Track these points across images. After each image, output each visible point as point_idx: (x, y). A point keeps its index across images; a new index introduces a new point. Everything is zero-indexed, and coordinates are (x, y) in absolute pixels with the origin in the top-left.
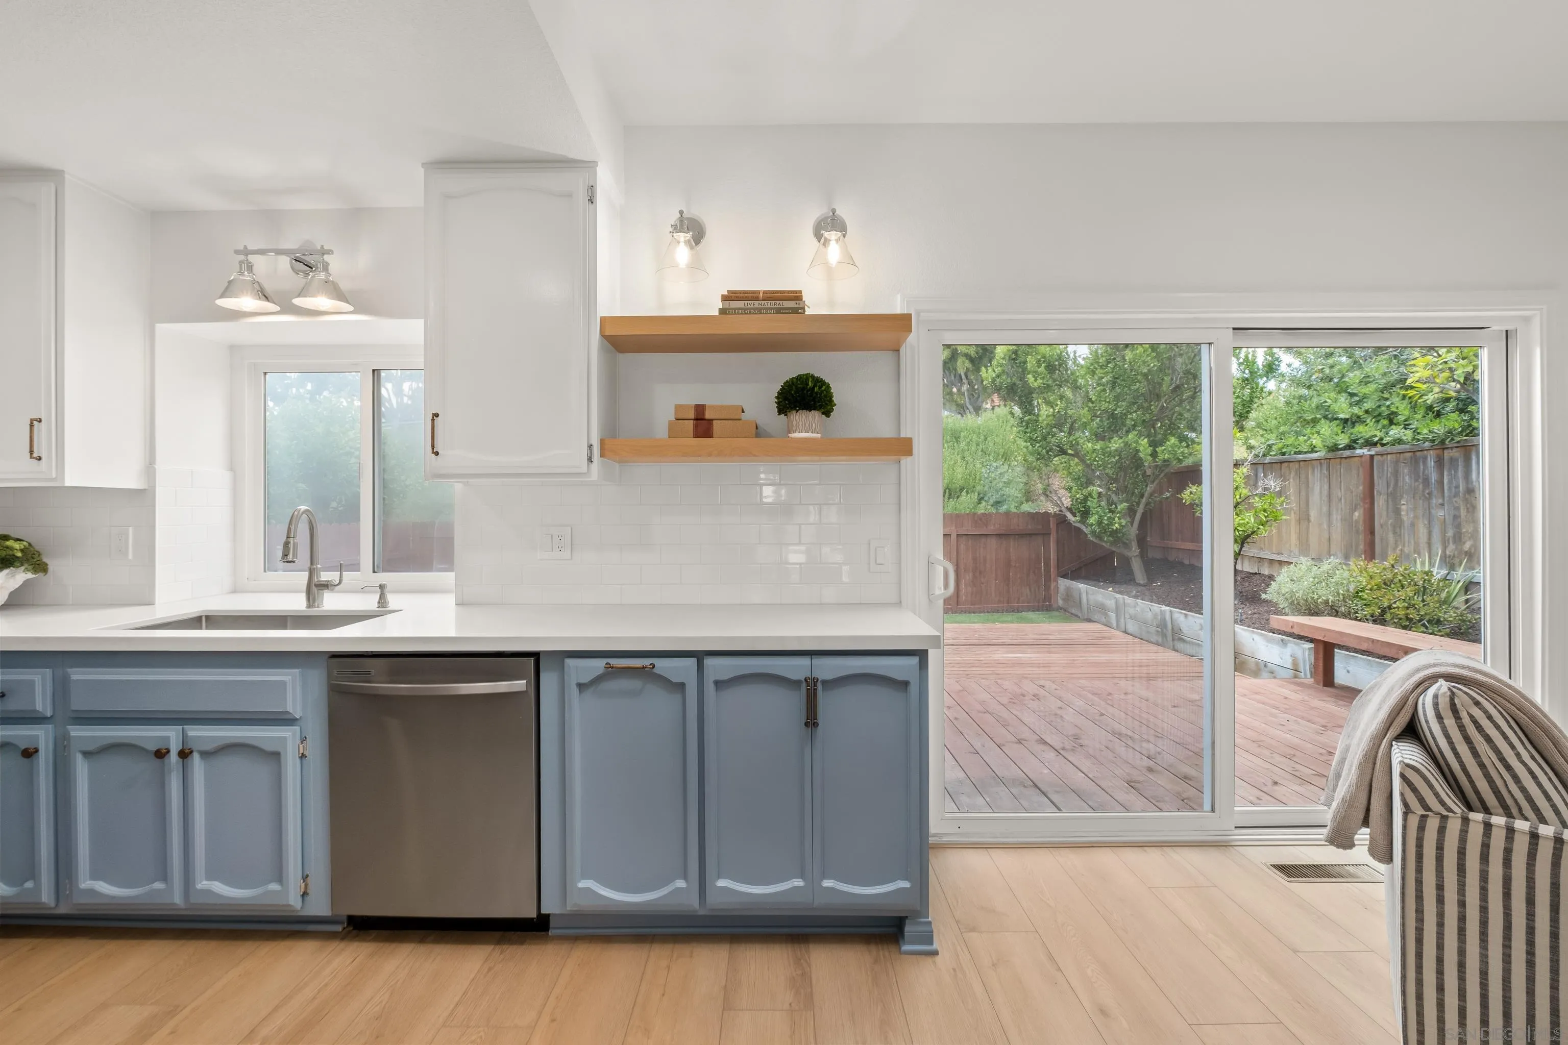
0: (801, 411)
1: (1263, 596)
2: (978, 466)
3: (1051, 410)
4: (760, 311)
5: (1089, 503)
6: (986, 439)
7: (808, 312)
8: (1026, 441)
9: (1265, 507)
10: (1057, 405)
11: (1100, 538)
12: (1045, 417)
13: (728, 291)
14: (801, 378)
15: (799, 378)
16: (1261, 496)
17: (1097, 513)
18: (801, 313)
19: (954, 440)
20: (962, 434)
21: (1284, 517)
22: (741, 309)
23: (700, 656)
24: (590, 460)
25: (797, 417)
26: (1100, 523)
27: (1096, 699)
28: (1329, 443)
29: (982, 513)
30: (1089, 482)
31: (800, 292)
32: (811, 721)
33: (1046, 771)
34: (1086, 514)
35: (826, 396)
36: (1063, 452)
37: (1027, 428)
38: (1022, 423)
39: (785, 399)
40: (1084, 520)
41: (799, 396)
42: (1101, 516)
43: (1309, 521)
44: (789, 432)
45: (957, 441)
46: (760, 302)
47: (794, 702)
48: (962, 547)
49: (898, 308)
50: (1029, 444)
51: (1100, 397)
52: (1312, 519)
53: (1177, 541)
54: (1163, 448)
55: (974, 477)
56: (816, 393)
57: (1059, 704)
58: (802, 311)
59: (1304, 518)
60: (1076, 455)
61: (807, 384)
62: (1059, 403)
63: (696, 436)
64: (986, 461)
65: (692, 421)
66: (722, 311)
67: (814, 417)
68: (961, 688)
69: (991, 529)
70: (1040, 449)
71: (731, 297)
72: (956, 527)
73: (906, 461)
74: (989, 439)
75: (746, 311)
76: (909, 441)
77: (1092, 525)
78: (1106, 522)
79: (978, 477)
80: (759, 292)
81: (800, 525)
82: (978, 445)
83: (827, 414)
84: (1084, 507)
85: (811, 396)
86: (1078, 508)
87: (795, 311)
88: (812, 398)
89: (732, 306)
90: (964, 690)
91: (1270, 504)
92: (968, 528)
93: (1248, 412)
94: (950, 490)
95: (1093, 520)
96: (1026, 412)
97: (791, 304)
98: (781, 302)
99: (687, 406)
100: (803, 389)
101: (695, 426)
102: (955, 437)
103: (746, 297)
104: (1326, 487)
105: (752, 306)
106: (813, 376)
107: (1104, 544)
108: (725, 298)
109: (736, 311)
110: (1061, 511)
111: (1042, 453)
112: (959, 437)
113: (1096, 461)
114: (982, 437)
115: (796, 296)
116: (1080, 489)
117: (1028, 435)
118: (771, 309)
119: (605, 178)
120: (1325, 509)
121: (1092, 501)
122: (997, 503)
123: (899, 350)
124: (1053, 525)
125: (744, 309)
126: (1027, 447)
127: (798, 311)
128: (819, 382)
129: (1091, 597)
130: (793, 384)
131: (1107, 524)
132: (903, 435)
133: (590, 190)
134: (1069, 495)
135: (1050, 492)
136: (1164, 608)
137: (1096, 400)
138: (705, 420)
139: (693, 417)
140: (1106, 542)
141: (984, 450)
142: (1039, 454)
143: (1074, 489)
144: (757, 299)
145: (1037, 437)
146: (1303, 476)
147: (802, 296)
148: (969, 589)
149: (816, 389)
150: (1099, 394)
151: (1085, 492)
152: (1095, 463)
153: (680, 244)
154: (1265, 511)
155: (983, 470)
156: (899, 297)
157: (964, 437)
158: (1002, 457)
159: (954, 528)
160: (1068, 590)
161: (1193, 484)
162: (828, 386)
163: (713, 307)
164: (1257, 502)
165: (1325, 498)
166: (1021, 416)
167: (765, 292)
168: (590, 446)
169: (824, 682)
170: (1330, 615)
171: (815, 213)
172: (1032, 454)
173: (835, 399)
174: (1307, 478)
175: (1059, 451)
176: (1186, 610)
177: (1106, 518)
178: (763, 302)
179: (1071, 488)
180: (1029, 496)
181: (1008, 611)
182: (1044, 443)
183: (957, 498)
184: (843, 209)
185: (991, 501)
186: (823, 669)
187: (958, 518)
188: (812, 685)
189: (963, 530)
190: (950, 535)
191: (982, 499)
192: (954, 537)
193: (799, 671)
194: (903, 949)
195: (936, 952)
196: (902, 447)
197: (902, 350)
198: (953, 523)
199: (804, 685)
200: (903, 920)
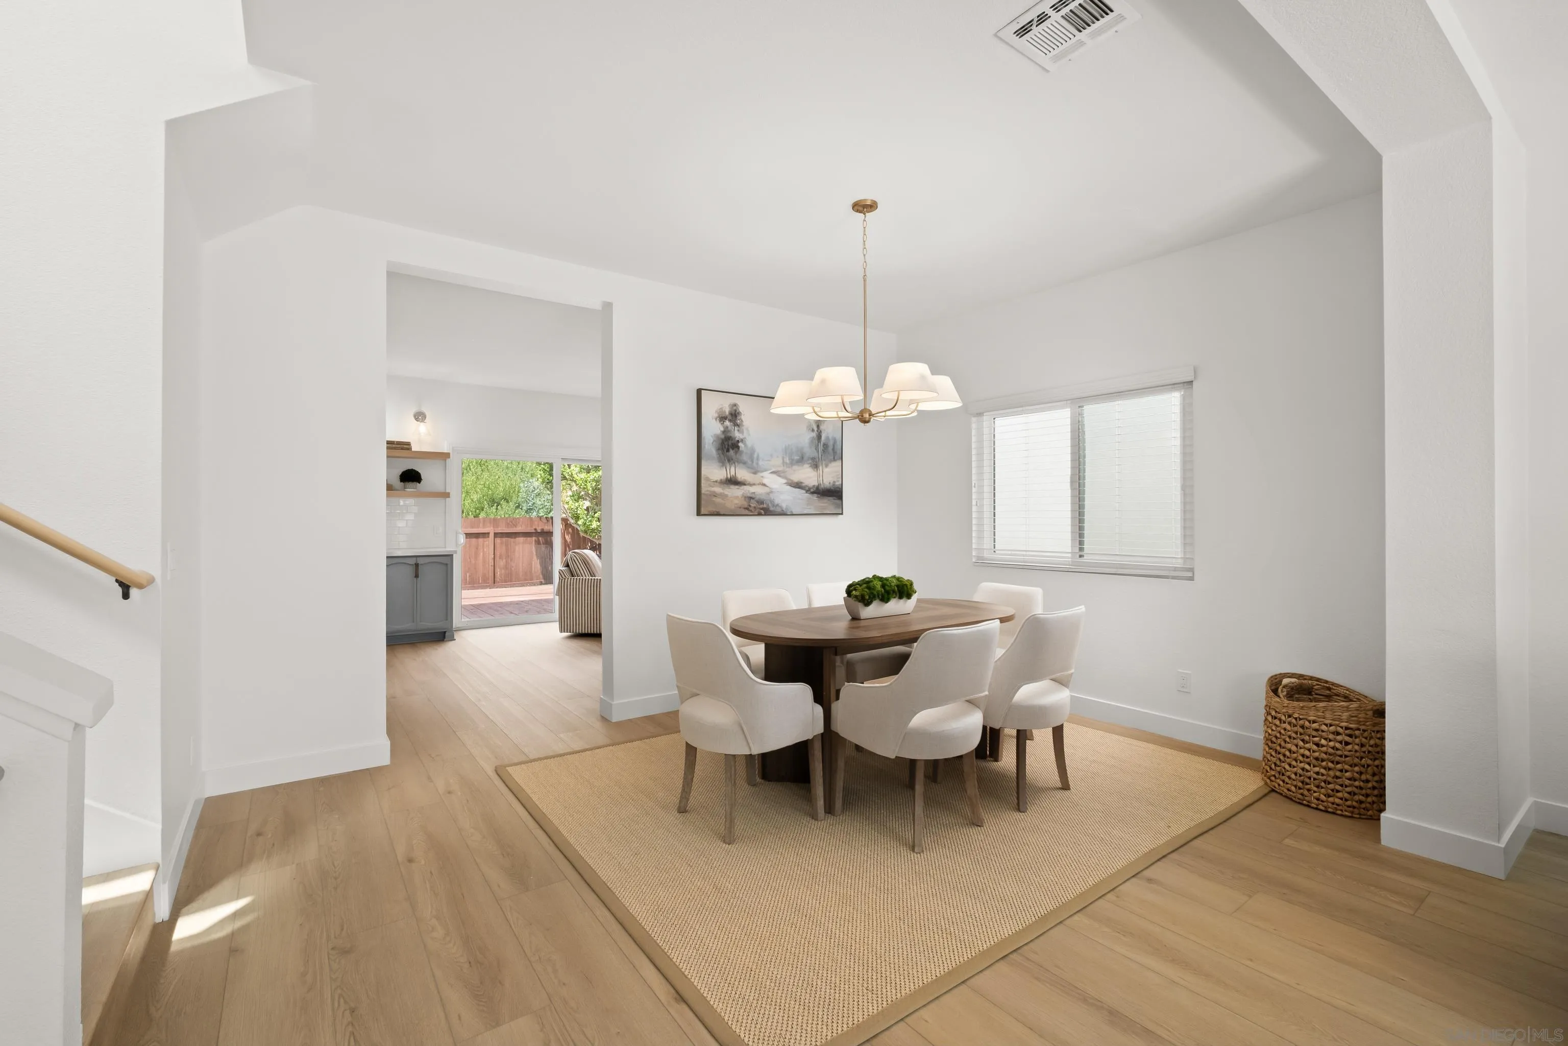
0: (409, 482)
2: (518, 481)
7: (413, 450)
15: (408, 470)
17: (583, 518)
25: (408, 484)
29: (516, 518)
31: (410, 442)
32: (417, 576)
34: (577, 518)
35: (419, 477)
39: (404, 478)
41: (409, 477)
44: (405, 489)
47: (412, 569)
48: (499, 542)
49: (446, 450)
55: (514, 489)
56: (416, 476)
61: (412, 473)
67: (415, 484)
69: (520, 528)
72: (493, 527)
73: (447, 499)
76: (449, 493)
79: (517, 490)
80: (395, 441)
81: (407, 520)
83: (419, 483)
87: (408, 449)
88: (414, 478)
92: (501, 529)
94: (493, 499)
95: (580, 522)
97: (407, 447)
98: (404, 445)
100: (410, 475)
103: (391, 443)
105: (392, 446)
106: (414, 470)
115: (408, 444)
118: (402, 447)
122: (529, 510)
127: (410, 449)
128: (416, 472)
130: (406, 472)
132: (447, 491)
143: (570, 503)
144: (394, 444)
147: (411, 444)
148: (503, 571)
155: (522, 485)
156: (446, 445)
159: (492, 528)
162: (420, 474)
167: (397, 442)
169: (422, 564)
171: (414, 410)
173: (422, 478)
178: (396, 446)
183: (497, 506)
184: (424, 410)
185: (524, 508)
186: (420, 561)
187: (495, 522)
188: (417, 565)
189: (499, 530)
190: (489, 533)
191: (518, 507)
192: (492, 535)
193: (413, 561)
194: (445, 640)
195: (455, 640)
196: (446, 495)
197: (447, 461)
198: (492, 525)
199: (414, 566)
200: (445, 632)
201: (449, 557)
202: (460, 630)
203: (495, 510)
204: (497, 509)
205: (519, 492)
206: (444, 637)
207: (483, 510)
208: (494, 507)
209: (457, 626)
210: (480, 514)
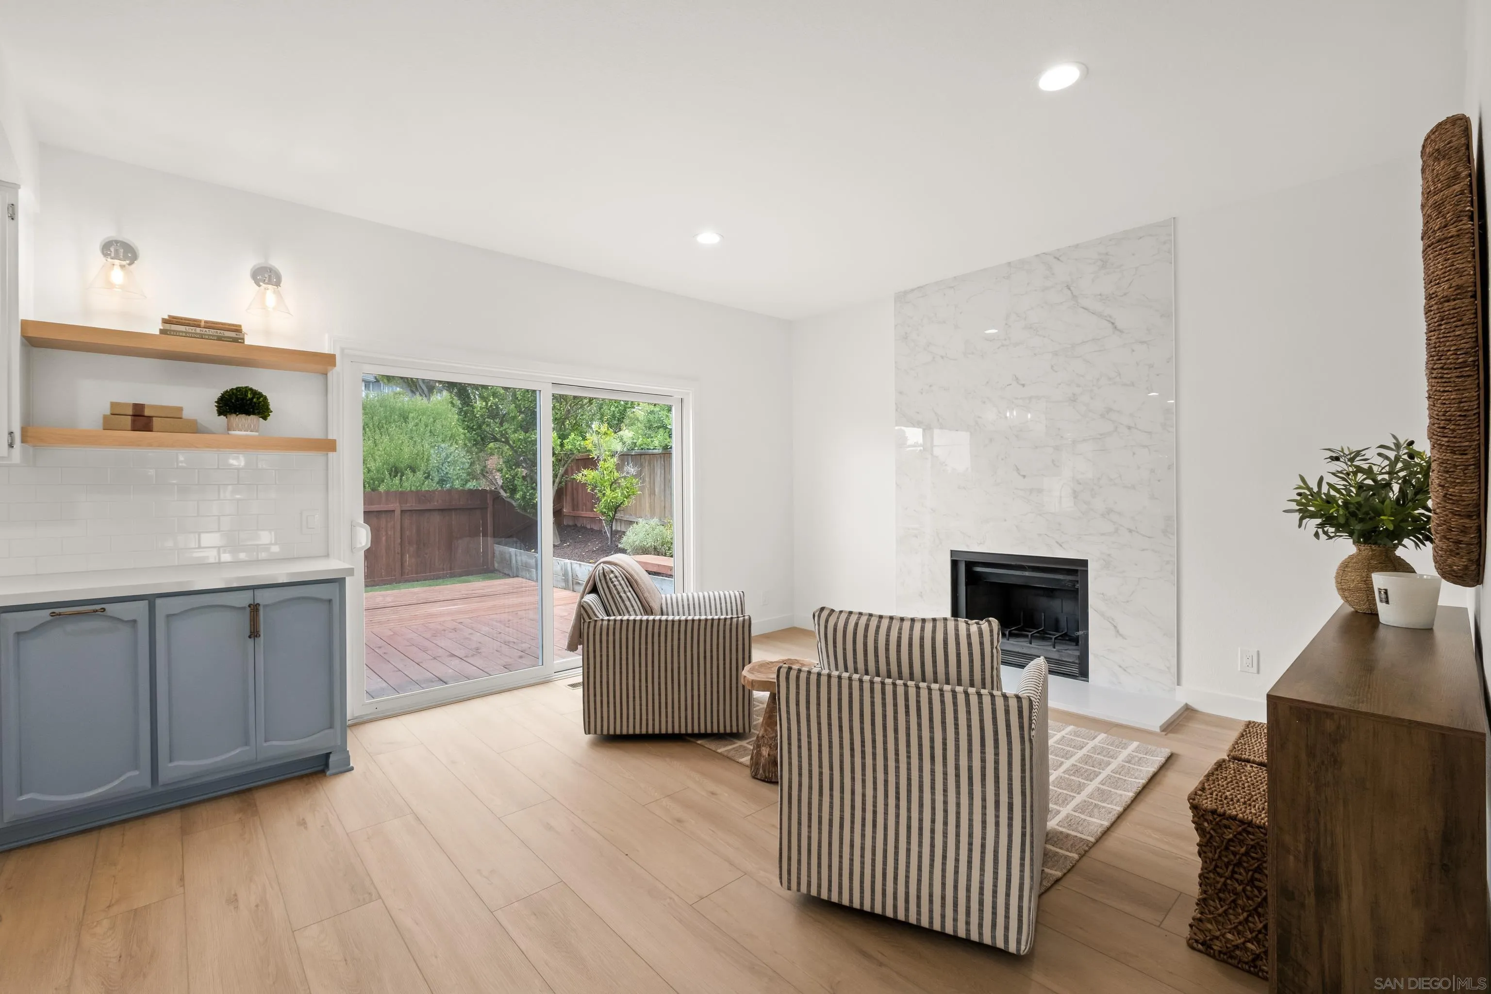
0: (240, 415)
1: (620, 546)
2: (427, 446)
3: (484, 404)
4: (201, 337)
5: (516, 482)
6: (434, 421)
7: (247, 342)
8: (464, 429)
9: (628, 485)
10: (490, 400)
11: (525, 510)
12: (479, 408)
13: (169, 316)
14: (240, 390)
15: (238, 389)
16: (625, 478)
17: (522, 490)
18: (240, 342)
19: (402, 420)
20: (411, 415)
21: (639, 493)
22: (182, 332)
23: (151, 599)
24: (11, 446)
25: (237, 419)
26: (524, 497)
27: (498, 624)
28: (663, 444)
29: (427, 491)
30: (518, 465)
31: (240, 326)
32: (254, 634)
33: (451, 671)
34: (514, 491)
35: (263, 405)
36: (496, 440)
37: (465, 417)
38: (461, 412)
39: (226, 405)
40: (512, 496)
41: (239, 404)
42: (525, 492)
43: (655, 495)
44: (229, 429)
45: (406, 422)
46: (202, 329)
48: (407, 522)
49: (326, 349)
50: (467, 431)
51: (524, 397)
52: (656, 493)
53: (583, 511)
54: (568, 440)
55: (422, 456)
56: (255, 403)
57: (471, 631)
58: (242, 341)
59: (652, 493)
60: (507, 442)
61: (247, 396)
62: (491, 399)
63: (134, 429)
64: (434, 441)
65: (130, 417)
66: (163, 332)
67: (253, 419)
68: (392, 633)
69: (435, 504)
70: (476, 436)
71: (170, 321)
72: (400, 503)
73: (331, 455)
74: (437, 421)
75: (187, 335)
76: (334, 442)
77: (518, 499)
78: (528, 497)
79: (426, 457)
80: (200, 321)
82: (426, 426)
83: (265, 418)
84: (512, 485)
85: (250, 404)
86: (508, 486)
87: (235, 340)
88: (251, 406)
89: (172, 329)
90: (395, 634)
91: (631, 483)
92: (411, 505)
93: (623, 418)
94: (396, 468)
95: (518, 496)
96: (464, 403)
97: (233, 334)
98: (222, 332)
99: (126, 405)
100: (243, 399)
101: (133, 422)
102: (403, 418)
103: (187, 323)
104: (663, 472)
105: (193, 331)
106: (251, 389)
107: (528, 515)
108: (165, 321)
109: (176, 333)
110: (496, 488)
111: (477, 440)
112: (408, 418)
113: (520, 448)
114: (432, 420)
115: (237, 329)
116: (509, 471)
117: (466, 423)
118: (213, 336)
119: (26, 198)
120: (663, 487)
121: (518, 481)
122: (442, 482)
123: (327, 374)
124: (490, 502)
125: (186, 333)
126: (465, 434)
127: (238, 340)
128: (257, 394)
129: (519, 558)
130: (233, 393)
131: (530, 499)
132: (330, 437)
133: (11, 209)
134: (501, 475)
135: (487, 472)
136: (567, 561)
137: (521, 399)
138: (144, 416)
139: (131, 413)
140: (529, 513)
141: (433, 431)
142: (475, 440)
143: (504, 471)
144: (199, 326)
145: (474, 426)
146: (652, 465)
147: (242, 330)
148: (413, 561)
149: (255, 400)
150: (524, 394)
151: (513, 473)
152: (520, 450)
153: (115, 266)
154: (628, 488)
155: (431, 451)
156: (327, 336)
157: (413, 418)
158: (450, 439)
159: (398, 504)
160: (502, 554)
161: (585, 469)
162: (265, 398)
163: (155, 328)
164: (623, 482)
165: (662, 479)
166: (460, 406)
167: (206, 322)
168: (11, 433)
169: (265, 606)
170: (655, 554)
171: (251, 262)
172: (470, 441)
173: (271, 407)
174: (654, 466)
175: (492, 438)
176: (581, 561)
177: (528, 494)
178: (205, 329)
179: (502, 469)
180: (472, 476)
181: (451, 577)
182: (479, 431)
183: (401, 476)
184: (277, 263)
185: (436, 479)
186: (264, 598)
187: (402, 496)
188: (254, 608)
189: (407, 507)
190: (393, 511)
191: (427, 478)
192: (398, 513)
193: (244, 600)
194: (328, 773)
195: (352, 769)
196: (328, 446)
197: (329, 375)
198: (398, 501)
199: (248, 609)
200: (327, 756)
201: (337, 584)
202: (360, 722)
203: (398, 482)
204: (401, 479)
205: (428, 460)
206: (327, 765)
207: (383, 481)
208: (398, 478)
209: (356, 715)
210: (379, 486)
